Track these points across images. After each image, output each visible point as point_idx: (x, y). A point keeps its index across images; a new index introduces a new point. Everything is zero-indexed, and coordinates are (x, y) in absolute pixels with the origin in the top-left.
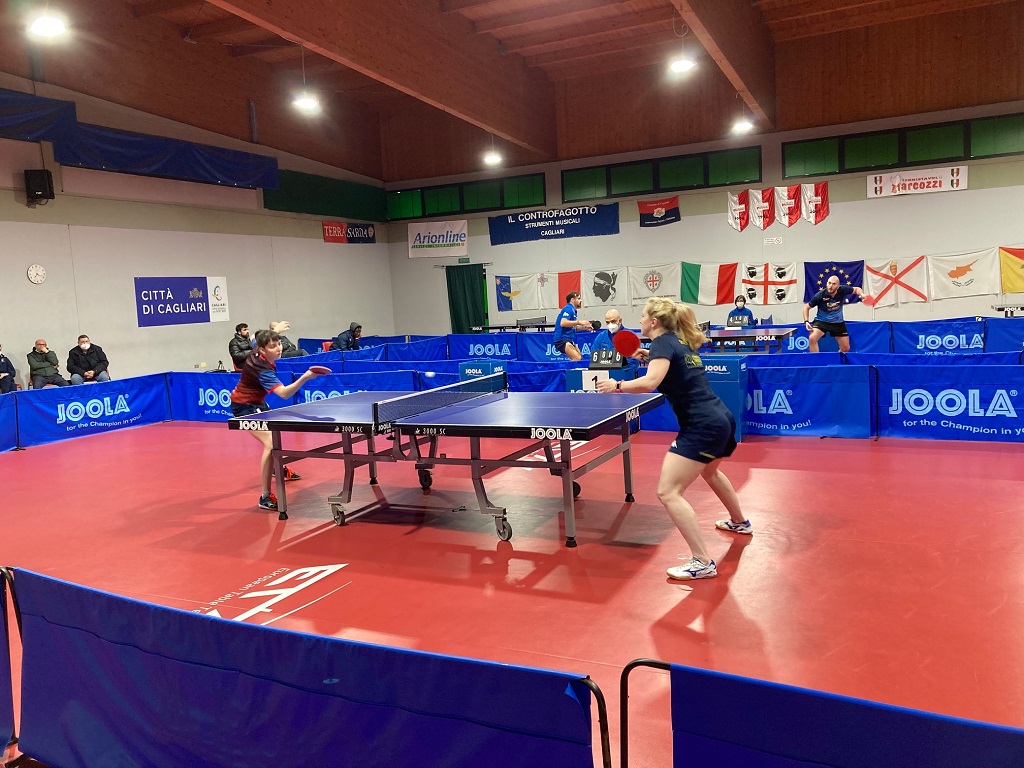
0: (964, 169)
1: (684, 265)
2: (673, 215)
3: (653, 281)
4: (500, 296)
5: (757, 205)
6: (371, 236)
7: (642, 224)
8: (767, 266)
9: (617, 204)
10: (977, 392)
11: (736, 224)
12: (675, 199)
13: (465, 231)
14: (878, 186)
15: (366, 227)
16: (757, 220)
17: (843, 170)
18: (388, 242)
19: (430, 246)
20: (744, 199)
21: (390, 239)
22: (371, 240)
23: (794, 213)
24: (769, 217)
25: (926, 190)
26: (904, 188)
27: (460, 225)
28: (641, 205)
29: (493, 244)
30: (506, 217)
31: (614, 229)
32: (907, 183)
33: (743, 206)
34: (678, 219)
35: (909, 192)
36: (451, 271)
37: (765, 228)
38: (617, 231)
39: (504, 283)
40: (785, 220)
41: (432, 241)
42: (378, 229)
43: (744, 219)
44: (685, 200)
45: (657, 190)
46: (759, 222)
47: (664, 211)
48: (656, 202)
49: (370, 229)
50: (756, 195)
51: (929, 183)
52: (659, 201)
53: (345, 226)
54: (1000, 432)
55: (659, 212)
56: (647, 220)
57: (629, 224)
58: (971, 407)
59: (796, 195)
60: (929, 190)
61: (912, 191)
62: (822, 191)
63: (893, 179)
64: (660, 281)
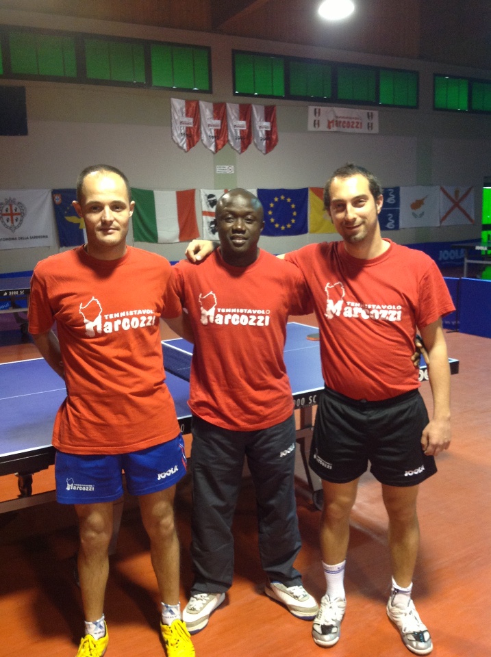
0: (376, 114)
3: (12, 215)
5: (209, 122)
11: (182, 141)
14: (317, 118)
16: (208, 141)
17: (288, 95)
33: (192, 120)
40: (237, 145)
43: (193, 137)
50: (206, 108)
51: (353, 123)
63: (329, 114)
64: (22, 214)
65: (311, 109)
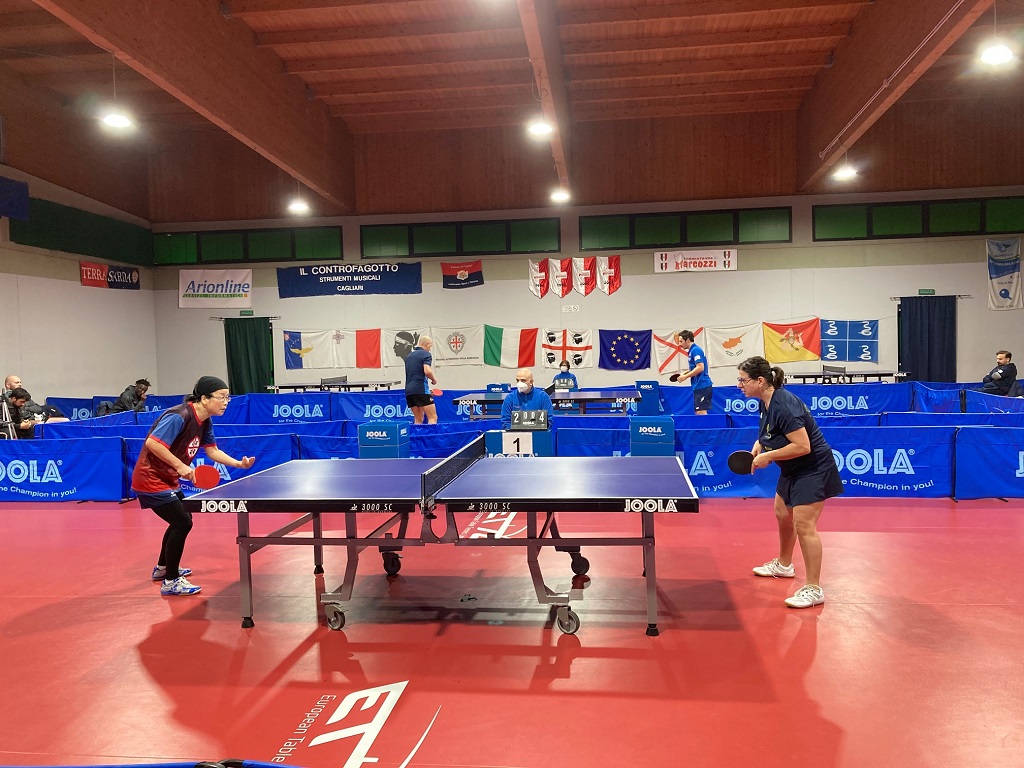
0: (734, 252)
1: (487, 328)
2: (476, 278)
3: (456, 343)
4: (288, 352)
5: (557, 274)
6: (135, 281)
7: (446, 286)
8: (565, 332)
9: (419, 265)
10: (881, 451)
11: (537, 290)
12: (478, 263)
13: (249, 281)
14: (664, 262)
15: (130, 271)
16: (556, 288)
17: (633, 246)
18: (154, 289)
19: (206, 296)
20: (544, 267)
21: (156, 286)
22: (135, 286)
23: (590, 283)
24: (567, 285)
25: (703, 269)
26: (686, 265)
27: (244, 275)
28: (444, 266)
29: (282, 296)
30: (298, 269)
31: (416, 288)
32: (688, 261)
33: (543, 274)
34: (481, 282)
35: (690, 270)
36: (231, 325)
37: (563, 296)
38: (420, 291)
39: (294, 340)
40: (582, 289)
41: (209, 291)
42: (143, 274)
43: (545, 286)
44: (488, 265)
45: (460, 252)
46: (558, 290)
47: (467, 273)
48: (460, 265)
49: (135, 274)
50: (555, 264)
51: (706, 262)
52: (463, 264)
53: (107, 269)
54: (900, 488)
55: (462, 275)
56: (450, 282)
57: (432, 285)
58: (876, 466)
59: (592, 266)
60: (706, 269)
61: (692, 269)
62: (614, 263)
63: (677, 257)
64: (463, 343)
65: (657, 255)
